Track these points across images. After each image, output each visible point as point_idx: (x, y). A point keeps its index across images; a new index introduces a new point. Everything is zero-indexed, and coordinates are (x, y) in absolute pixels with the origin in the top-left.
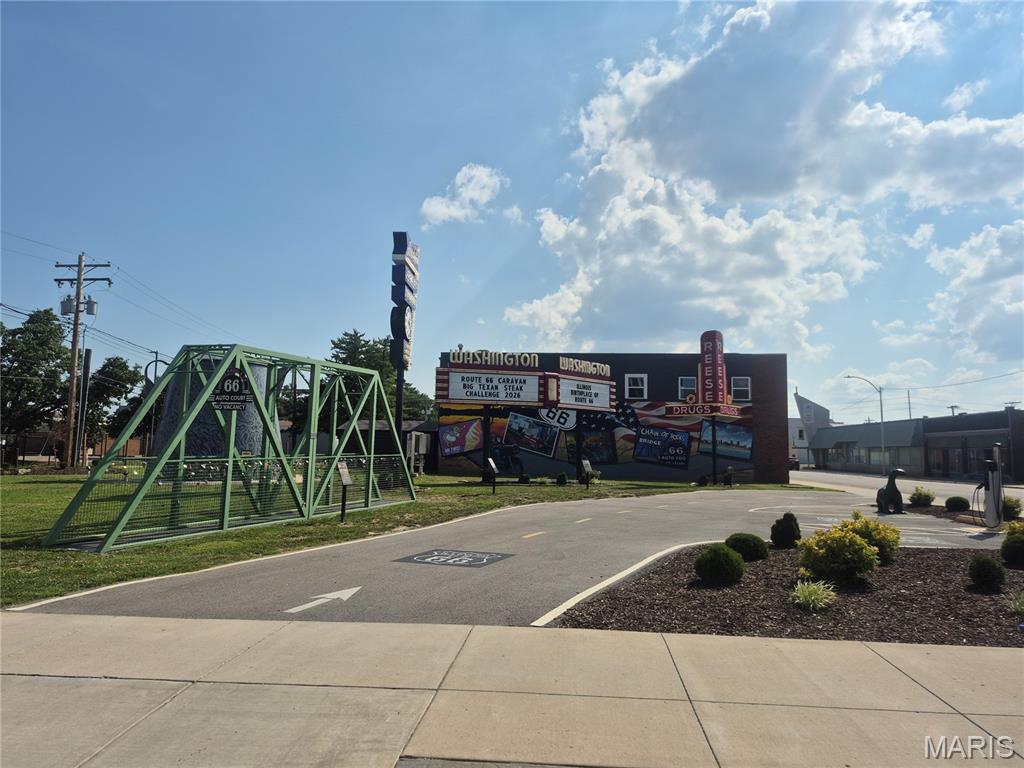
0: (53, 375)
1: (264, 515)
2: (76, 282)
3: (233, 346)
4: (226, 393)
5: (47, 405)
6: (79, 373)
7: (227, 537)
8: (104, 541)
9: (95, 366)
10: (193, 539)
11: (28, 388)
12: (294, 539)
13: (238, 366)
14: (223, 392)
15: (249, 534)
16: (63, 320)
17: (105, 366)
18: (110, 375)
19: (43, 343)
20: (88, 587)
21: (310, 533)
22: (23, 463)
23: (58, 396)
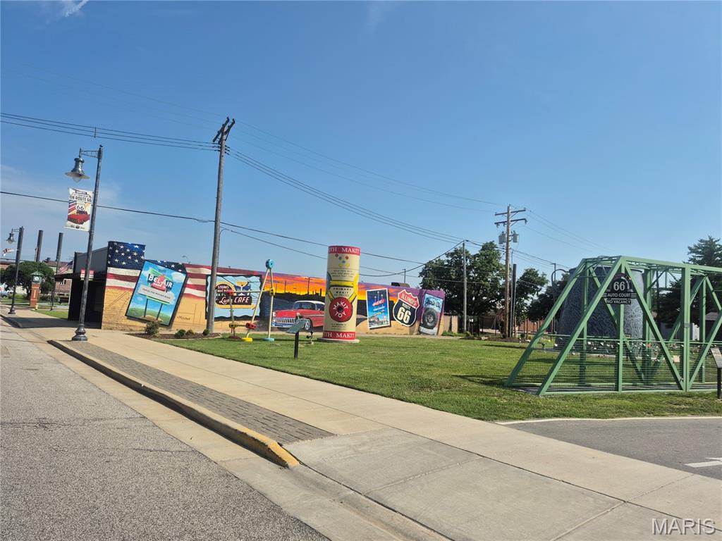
0: (495, 280)
1: (647, 383)
2: (506, 223)
3: (619, 257)
4: (616, 292)
5: (493, 299)
6: (510, 279)
7: (622, 397)
8: (541, 388)
9: (519, 275)
10: (598, 395)
11: (483, 289)
12: (678, 407)
13: (623, 272)
14: (613, 291)
15: (639, 397)
16: (500, 247)
17: (525, 274)
18: (528, 280)
19: (490, 262)
20: (537, 417)
21: (691, 404)
22: (482, 333)
23: (499, 294)
